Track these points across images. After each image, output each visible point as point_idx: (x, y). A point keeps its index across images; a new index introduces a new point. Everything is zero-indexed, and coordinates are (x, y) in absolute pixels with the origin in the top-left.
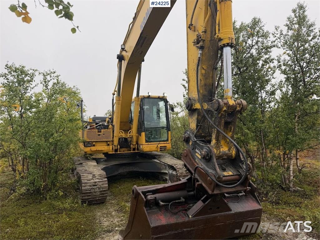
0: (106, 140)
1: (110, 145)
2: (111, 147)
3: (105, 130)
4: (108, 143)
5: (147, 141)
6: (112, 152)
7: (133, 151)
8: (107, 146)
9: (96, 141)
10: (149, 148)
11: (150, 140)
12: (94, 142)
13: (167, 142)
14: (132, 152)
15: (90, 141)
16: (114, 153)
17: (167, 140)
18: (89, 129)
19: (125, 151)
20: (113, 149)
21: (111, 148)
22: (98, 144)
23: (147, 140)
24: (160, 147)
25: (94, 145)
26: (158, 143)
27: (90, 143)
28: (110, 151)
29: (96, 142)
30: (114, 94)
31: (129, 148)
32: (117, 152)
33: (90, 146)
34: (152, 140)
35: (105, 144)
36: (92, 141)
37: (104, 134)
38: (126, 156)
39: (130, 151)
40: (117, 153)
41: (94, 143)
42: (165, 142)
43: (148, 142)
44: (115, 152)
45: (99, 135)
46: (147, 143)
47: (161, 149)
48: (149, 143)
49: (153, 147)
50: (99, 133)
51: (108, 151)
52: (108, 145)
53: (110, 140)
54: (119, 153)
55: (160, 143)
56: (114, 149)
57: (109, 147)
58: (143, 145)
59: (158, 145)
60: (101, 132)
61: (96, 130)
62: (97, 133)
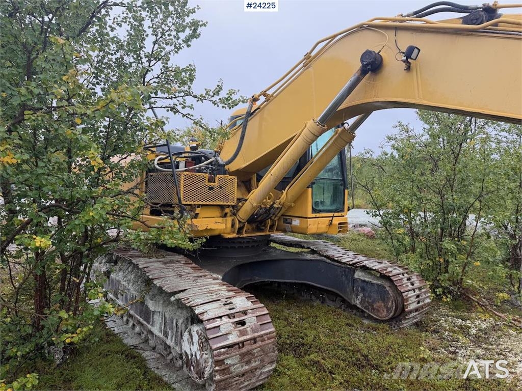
0: (222, 203)
1: (228, 215)
2: (229, 220)
3: (223, 176)
4: (226, 210)
6: (232, 234)
7: (269, 231)
8: (221, 219)
9: (203, 203)
10: (316, 226)
12: (199, 206)
14: (267, 233)
15: (192, 203)
16: (237, 236)
17: (343, 210)
20: (233, 225)
21: (229, 225)
23: (314, 207)
24: (339, 224)
25: (196, 216)
28: (226, 232)
29: (203, 205)
32: (241, 234)
34: (321, 208)
35: (217, 212)
36: (195, 203)
37: (220, 188)
40: (241, 236)
41: (198, 210)
43: (315, 212)
44: (237, 234)
45: (211, 188)
46: (314, 215)
47: (339, 228)
48: (318, 215)
50: (212, 184)
51: (222, 232)
52: (225, 215)
54: (245, 235)
56: (236, 226)
57: (226, 220)
58: (309, 219)
59: (332, 219)
60: (214, 182)
61: (205, 176)
62: (206, 184)
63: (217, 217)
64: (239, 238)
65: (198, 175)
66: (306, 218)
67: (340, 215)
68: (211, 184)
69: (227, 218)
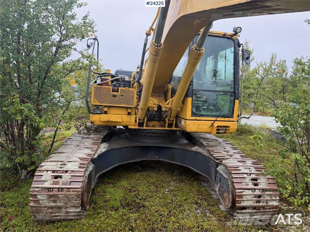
0: (126, 106)
1: (131, 113)
2: (133, 117)
3: (124, 89)
4: (129, 111)
5: (193, 114)
6: (135, 126)
7: (168, 127)
8: (127, 116)
9: (109, 105)
10: (196, 126)
11: (200, 112)
12: (106, 106)
13: (231, 119)
14: (166, 128)
15: (100, 104)
16: (138, 128)
17: (232, 116)
18: (98, 85)
19: (155, 126)
20: (136, 121)
21: (133, 120)
22: (112, 111)
23: (194, 111)
24: (218, 126)
25: (106, 113)
26: (214, 119)
27: (100, 107)
28: (131, 124)
29: (110, 107)
30: (148, 35)
31: (162, 123)
32: (143, 126)
33: (99, 112)
34: (203, 113)
35: (124, 112)
36: (103, 104)
37: (122, 96)
38: (157, 135)
39: (164, 126)
40: (142, 128)
41: (106, 109)
42: (227, 119)
43: (195, 116)
44: (139, 126)
45: (115, 96)
46: (194, 118)
47: (218, 130)
48: (198, 118)
49: (205, 126)
50: (115, 93)
51: (128, 124)
52: (129, 114)
53: (131, 106)
54: (145, 128)
55: (218, 119)
56: (138, 121)
57: (130, 117)
58: (187, 121)
59: (214, 122)
60: (118, 92)
61: (110, 88)
62: (111, 93)
63: (125, 115)
65: (104, 87)
66: (187, 120)
67: (228, 120)
69: (131, 116)
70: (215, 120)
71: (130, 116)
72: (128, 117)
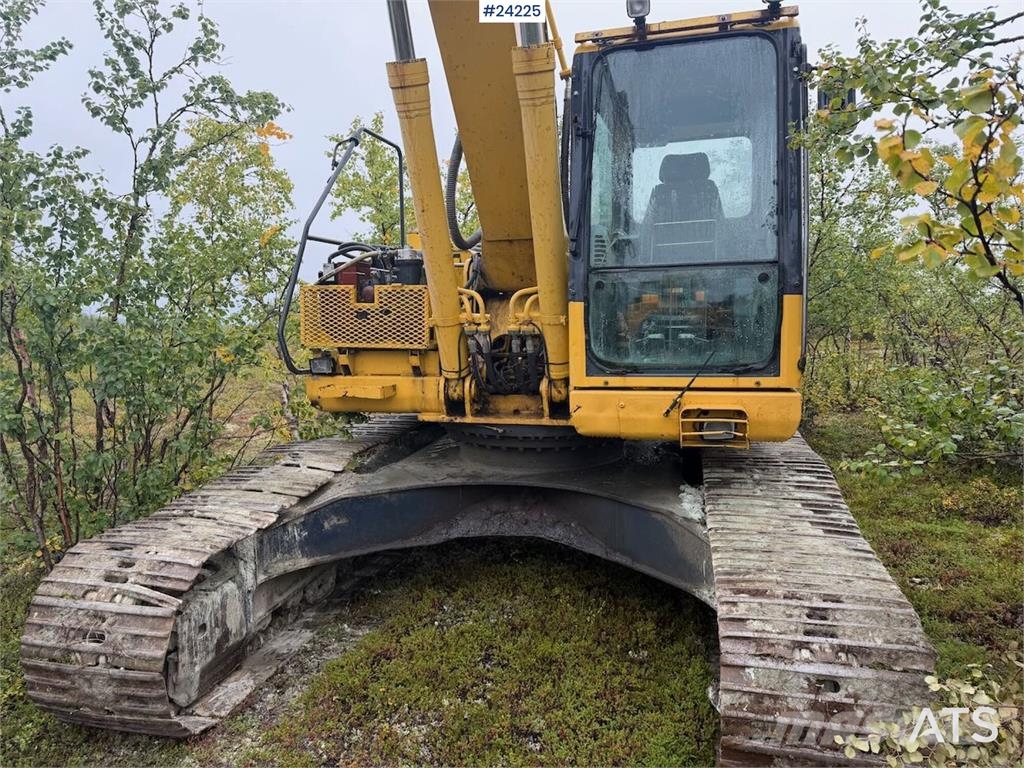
0: (400, 346)
1: (422, 370)
2: (431, 383)
3: (390, 288)
4: (415, 361)
5: (595, 365)
6: (437, 412)
7: (552, 416)
8: (413, 378)
9: (349, 345)
10: (610, 413)
11: (626, 354)
12: (342, 351)
13: (767, 381)
14: (546, 421)
16: (448, 419)
17: (770, 367)
19: (520, 414)
20: (438, 395)
21: (431, 394)
22: (367, 364)
24: (687, 413)
25: (347, 371)
28: (428, 407)
29: (353, 350)
32: (460, 414)
33: (326, 369)
35: (402, 365)
36: (332, 344)
37: (387, 312)
38: (520, 446)
39: (541, 414)
40: (458, 420)
41: (344, 360)
42: (747, 381)
43: (602, 373)
44: (448, 414)
45: (362, 315)
46: (598, 381)
48: (615, 381)
49: (648, 408)
50: (364, 306)
51: (417, 406)
52: (417, 372)
53: (416, 346)
54: (469, 419)
55: (700, 382)
56: (442, 396)
57: (423, 381)
58: (572, 392)
59: (681, 396)
60: (373, 301)
61: (347, 290)
62: (351, 307)
63: (407, 375)
64: (451, 424)
65: (331, 290)
68: (360, 305)
69: (424, 378)
70: (685, 385)
71: (422, 378)
72: (414, 381)
